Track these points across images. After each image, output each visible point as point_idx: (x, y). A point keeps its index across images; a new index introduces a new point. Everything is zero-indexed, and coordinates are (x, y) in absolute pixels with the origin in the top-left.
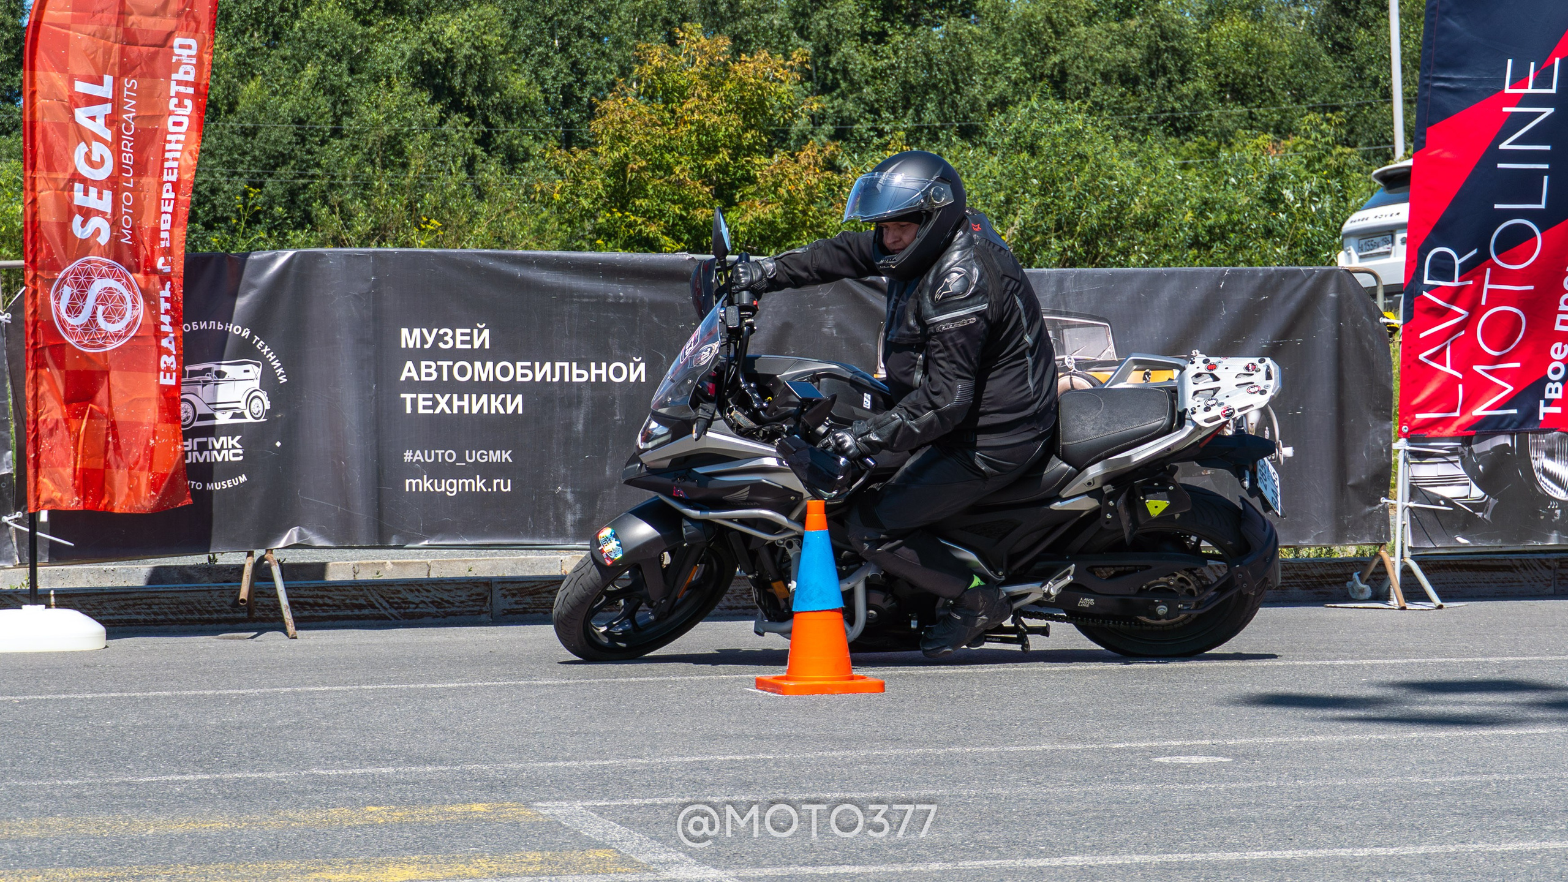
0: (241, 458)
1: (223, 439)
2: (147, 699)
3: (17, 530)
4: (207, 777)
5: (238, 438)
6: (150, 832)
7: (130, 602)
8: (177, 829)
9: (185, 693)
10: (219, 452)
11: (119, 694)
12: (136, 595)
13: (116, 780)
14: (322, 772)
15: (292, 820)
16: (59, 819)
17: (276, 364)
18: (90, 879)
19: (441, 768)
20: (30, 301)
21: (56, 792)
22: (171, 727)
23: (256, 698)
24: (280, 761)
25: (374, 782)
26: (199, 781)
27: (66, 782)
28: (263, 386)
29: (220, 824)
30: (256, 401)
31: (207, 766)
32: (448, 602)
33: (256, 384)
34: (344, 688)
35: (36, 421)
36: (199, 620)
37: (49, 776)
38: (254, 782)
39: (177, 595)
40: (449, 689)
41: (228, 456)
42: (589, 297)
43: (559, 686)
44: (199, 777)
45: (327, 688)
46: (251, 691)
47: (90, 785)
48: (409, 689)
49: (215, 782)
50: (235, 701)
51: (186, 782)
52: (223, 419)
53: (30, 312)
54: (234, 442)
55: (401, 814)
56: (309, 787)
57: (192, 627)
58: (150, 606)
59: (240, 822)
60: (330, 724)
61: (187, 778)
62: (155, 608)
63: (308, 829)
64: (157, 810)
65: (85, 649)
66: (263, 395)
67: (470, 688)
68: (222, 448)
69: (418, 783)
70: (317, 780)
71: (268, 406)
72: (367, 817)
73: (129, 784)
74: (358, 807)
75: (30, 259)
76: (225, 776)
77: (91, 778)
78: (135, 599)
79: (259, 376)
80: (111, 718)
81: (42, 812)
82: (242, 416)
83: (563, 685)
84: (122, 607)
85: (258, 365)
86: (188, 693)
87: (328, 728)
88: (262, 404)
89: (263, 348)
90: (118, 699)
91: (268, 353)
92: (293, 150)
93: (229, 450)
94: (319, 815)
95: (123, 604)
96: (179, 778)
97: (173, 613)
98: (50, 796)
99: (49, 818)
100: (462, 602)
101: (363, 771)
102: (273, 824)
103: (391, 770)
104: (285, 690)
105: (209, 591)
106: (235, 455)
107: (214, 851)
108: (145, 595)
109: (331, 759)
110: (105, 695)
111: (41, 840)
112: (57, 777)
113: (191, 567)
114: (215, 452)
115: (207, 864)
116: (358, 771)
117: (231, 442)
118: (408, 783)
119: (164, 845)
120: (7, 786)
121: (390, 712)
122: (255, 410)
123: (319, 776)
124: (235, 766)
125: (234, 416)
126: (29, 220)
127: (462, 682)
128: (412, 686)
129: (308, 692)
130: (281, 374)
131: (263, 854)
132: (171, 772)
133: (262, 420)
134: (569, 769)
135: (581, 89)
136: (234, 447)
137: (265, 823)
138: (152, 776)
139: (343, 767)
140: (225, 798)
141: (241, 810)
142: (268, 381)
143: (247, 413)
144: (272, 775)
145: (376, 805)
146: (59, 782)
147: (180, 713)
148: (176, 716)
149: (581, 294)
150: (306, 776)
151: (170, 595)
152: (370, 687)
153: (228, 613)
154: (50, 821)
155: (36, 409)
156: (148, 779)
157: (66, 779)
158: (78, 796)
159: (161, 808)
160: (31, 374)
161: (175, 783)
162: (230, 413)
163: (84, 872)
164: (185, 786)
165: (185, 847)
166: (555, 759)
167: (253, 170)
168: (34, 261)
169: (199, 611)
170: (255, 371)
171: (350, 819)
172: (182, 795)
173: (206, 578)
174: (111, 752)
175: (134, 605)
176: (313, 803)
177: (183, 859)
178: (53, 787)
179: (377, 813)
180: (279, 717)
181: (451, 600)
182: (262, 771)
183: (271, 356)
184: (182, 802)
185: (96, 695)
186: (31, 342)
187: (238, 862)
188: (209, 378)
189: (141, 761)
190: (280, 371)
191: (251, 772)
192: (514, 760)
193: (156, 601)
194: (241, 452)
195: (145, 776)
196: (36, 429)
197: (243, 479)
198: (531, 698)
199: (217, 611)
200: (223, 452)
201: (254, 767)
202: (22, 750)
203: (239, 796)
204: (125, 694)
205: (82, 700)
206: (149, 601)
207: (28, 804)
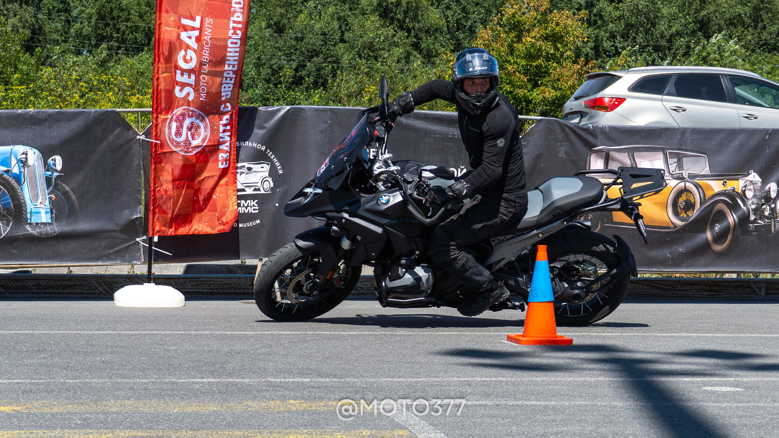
0: (257, 211)
1: (248, 201)
2: (197, 335)
3: (143, 245)
4: (214, 380)
5: (256, 201)
6: (175, 411)
7: (200, 283)
8: (189, 410)
9: (217, 332)
10: (246, 208)
11: (184, 332)
12: (203, 279)
13: (167, 380)
14: (273, 380)
15: (249, 407)
16: (132, 401)
17: (277, 164)
18: (136, 437)
19: (334, 380)
20: (154, 129)
21: (135, 387)
22: (204, 351)
23: (252, 337)
24: (253, 373)
25: (298, 386)
26: (209, 382)
27: (141, 381)
28: (270, 175)
29: (212, 407)
30: (266, 182)
31: (216, 374)
32: (360, 288)
33: (267, 174)
34: (298, 333)
35: (154, 191)
36: (234, 293)
37: (134, 377)
38: (237, 384)
39: (223, 280)
40: (350, 335)
41: (251, 210)
42: (439, 134)
43: (407, 335)
44: (210, 380)
45: (289, 332)
46: (250, 333)
47: (153, 382)
48: (330, 334)
49: (217, 383)
50: (240, 337)
51: (202, 383)
52: (249, 191)
53: (154, 135)
54: (254, 203)
55: (305, 405)
56: (264, 388)
57: (230, 296)
58: (209, 285)
59: (222, 407)
60: (285, 353)
61: (203, 380)
62: (212, 286)
63: (256, 412)
64: (183, 398)
65: (173, 306)
66: (270, 180)
67: (361, 335)
68: (248, 206)
69: (320, 388)
70: (270, 385)
71: (272, 185)
72: (288, 406)
73: (173, 383)
74: (285, 400)
75: (155, 108)
76: (223, 380)
77: (155, 379)
78: (202, 281)
79: (268, 170)
80: (176, 345)
81: (124, 397)
82: (259, 190)
83: (410, 335)
84: (196, 285)
85: (268, 164)
86: (219, 332)
87: (284, 355)
88: (269, 184)
89: (271, 155)
90: (182, 334)
91: (274, 158)
92: (321, 49)
93: (251, 207)
94: (264, 404)
95: (196, 283)
96: (199, 380)
97: (221, 289)
98: (132, 389)
99: (127, 401)
100: (368, 288)
101: (294, 380)
102: (239, 408)
103: (308, 380)
104: (267, 333)
105: (240, 278)
106: (254, 210)
107: (204, 423)
108: (207, 279)
109: (279, 372)
110: (176, 332)
111: (118, 413)
112: (138, 378)
113: (232, 266)
114: (244, 208)
115: (198, 430)
116: (291, 380)
117: (252, 203)
118: (315, 388)
119: (180, 418)
120: (111, 382)
121: (317, 347)
122: (265, 187)
123: (271, 382)
124: (230, 375)
125: (255, 190)
126: (155, 88)
127: (358, 331)
128: (332, 333)
129: (279, 334)
130: (280, 169)
131: (229, 426)
132: (197, 377)
133: (269, 192)
134: (399, 382)
135: (466, 22)
136: (254, 206)
137: (235, 408)
138: (185, 379)
139: (285, 378)
140: (220, 392)
141: (225, 400)
142: (273, 173)
143: (261, 189)
144: (247, 381)
145: (294, 400)
146: (138, 381)
147: (211, 344)
148: (208, 345)
149: (435, 133)
150: (264, 382)
151: (220, 280)
152: (311, 333)
153: (249, 290)
154: (127, 402)
155: (155, 184)
156: (183, 381)
157: (142, 378)
158: (146, 389)
159: (185, 397)
160: (153, 166)
161: (197, 383)
162: (253, 188)
163: (134, 433)
164: (201, 385)
165: (190, 420)
166: (393, 377)
167: (301, 58)
168: (157, 109)
169: (234, 288)
170: (267, 167)
171: (279, 407)
172: (198, 390)
173: (240, 271)
174: (169, 364)
175: (202, 284)
176: (264, 397)
177: (187, 427)
178: (134, 383)
179: (294, 404)
180: (260, 348)
181: (362, 287)
182: (243, 378)
183: (275, 160)
184: (197, 394)
185: (171, 332)
186: (154, 150)
187: (214, 430)
188: (243, 171)
189: (183, 370)
190: (279, 167)
191: (237, 378)
192: (372, 376)
193: (213, 283)
194: (257, 208)
195: (182, 379)
196: (154, 195)
197: (258, 222)
198: (391, 342)
199: (243, 289)
200: (248, 208)
201: (239, 375)
202: (126, 362)
203: (226, 392)
204: (187, 332)
205: (164, 335)
206: (209, 283)
207: (119, 392)
